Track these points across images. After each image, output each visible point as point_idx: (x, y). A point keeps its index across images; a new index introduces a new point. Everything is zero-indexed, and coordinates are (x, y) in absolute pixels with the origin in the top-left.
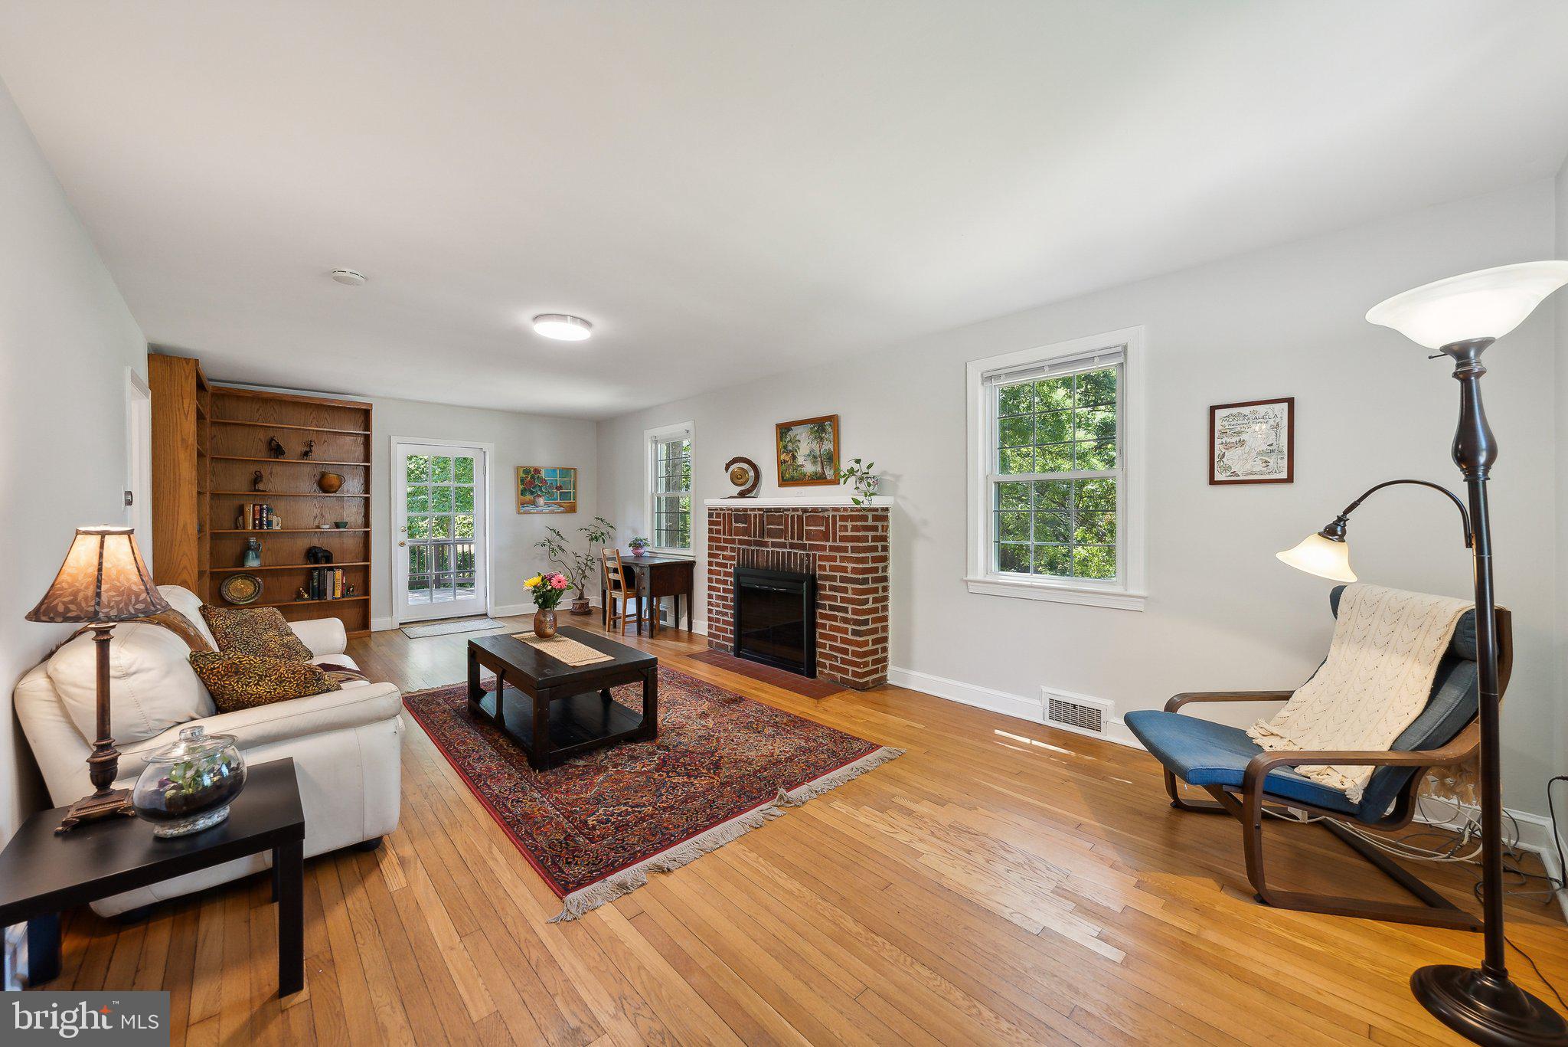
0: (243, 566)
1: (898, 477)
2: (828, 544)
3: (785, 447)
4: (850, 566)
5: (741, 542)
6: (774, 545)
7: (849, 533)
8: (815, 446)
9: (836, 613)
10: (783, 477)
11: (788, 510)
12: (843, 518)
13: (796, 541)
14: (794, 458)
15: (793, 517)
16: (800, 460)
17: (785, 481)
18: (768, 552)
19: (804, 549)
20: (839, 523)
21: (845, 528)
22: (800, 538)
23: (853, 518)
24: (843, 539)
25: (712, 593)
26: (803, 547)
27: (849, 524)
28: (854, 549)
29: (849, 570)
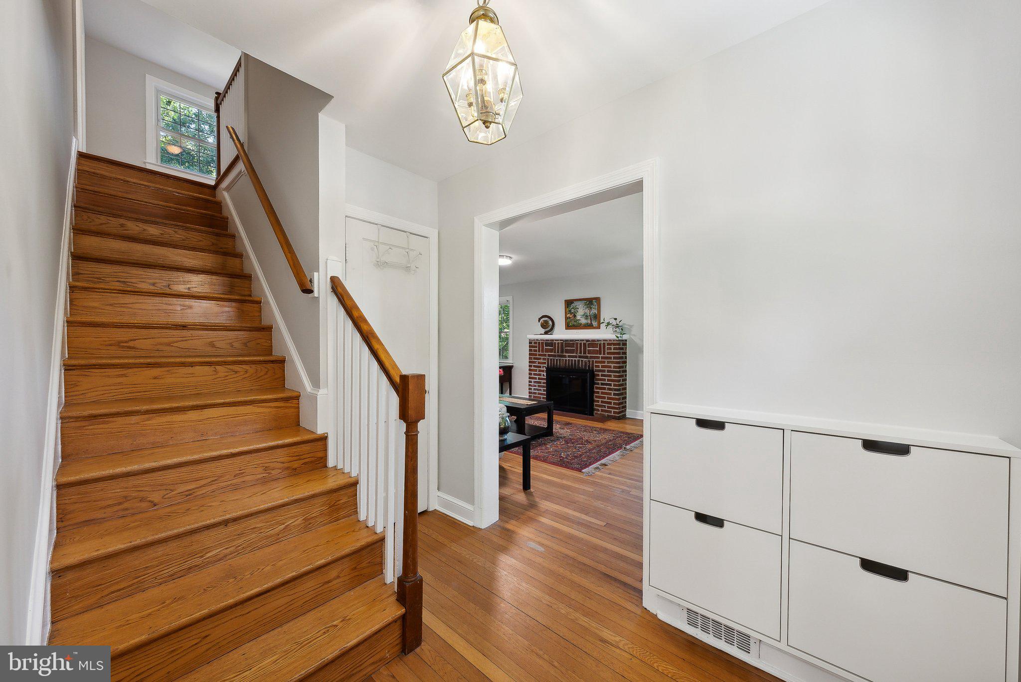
1: (631, 326)
2: (600, 356)
3: (570, 311)
4: (612, 365)
5: (549, 355)
6: (569, 356)
7: (612, 351)
8: (587, 311)
9: (605, 386)
10: (568, 325)
11: (578, 340)
12: (609, 344)
13: (582, 355)
14: (575, 316)
15: (581, 344)
16: (578, 317)
17: (569, 327)
18: (566, 360)
19: (588, 359)
20: (606, 347)
21: (610, 349)
22: (585, 353)
23: (614, 344)
24: (608, 353)
25: (531, 380)
26: (587, 357)
27: (612, 347)
28: (615, 358)
29: (612, 367)
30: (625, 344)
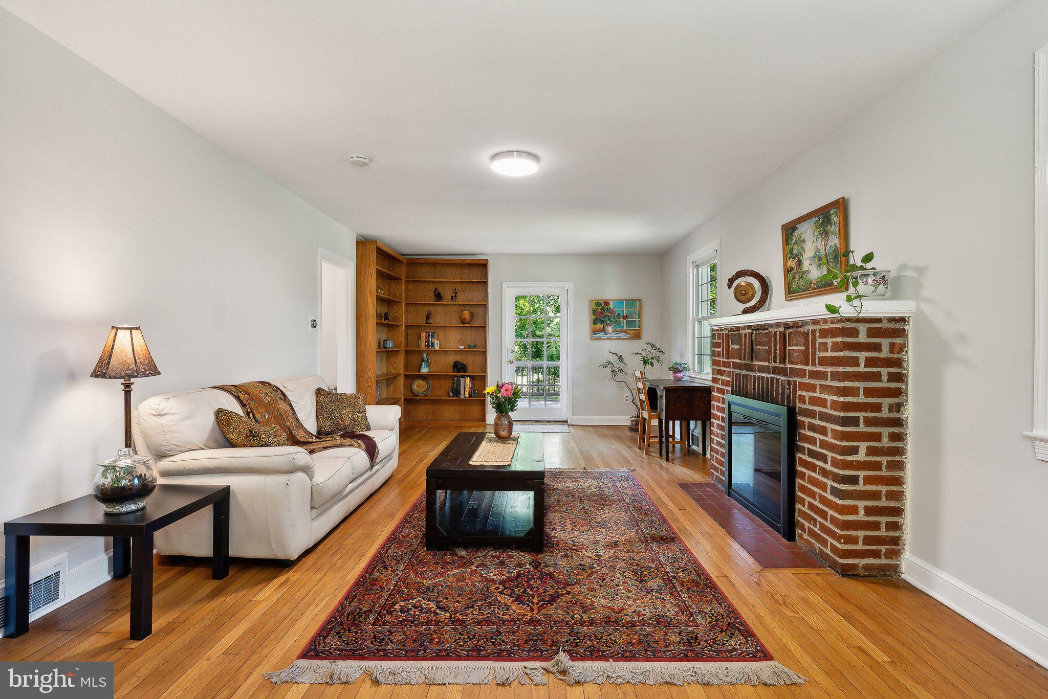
0: (419, 372)
2: (808, 368)
3: (791, 252)
4: (830, 398)
5: (736, 366)
6: (762, 369)
7: (830, 354)
8: (820, 243)
9: (815, 461)
10: (789, 288)
11: (771, 326)
12: (824, 333)
13: (778, 365)
14: (800, 263)
15: (776, 333)
16: (806, 265)
17: (791, 293)
18: (755, 377)
19: (786, 375)
20: (819, 340)
21: (824, 347)
22: (783, 361)
23: (832, 333)
24: (824, 361)
25: (714, 421)
26: (783, 372)
27: (829, 341)
28: (836, 376)
29: (829, 404)
30: (901, 333)
